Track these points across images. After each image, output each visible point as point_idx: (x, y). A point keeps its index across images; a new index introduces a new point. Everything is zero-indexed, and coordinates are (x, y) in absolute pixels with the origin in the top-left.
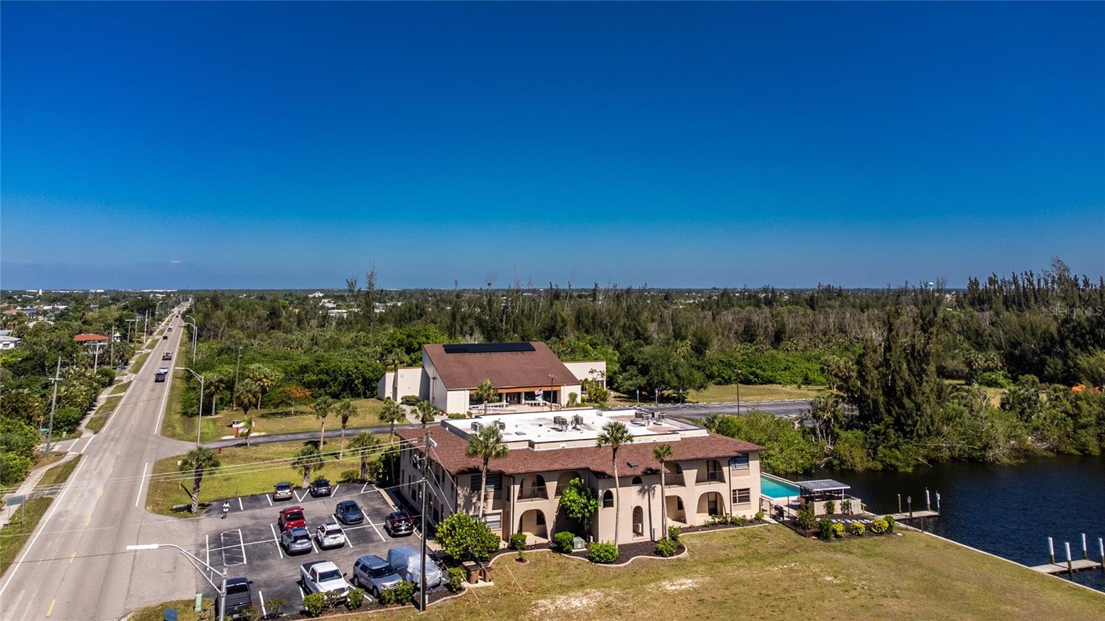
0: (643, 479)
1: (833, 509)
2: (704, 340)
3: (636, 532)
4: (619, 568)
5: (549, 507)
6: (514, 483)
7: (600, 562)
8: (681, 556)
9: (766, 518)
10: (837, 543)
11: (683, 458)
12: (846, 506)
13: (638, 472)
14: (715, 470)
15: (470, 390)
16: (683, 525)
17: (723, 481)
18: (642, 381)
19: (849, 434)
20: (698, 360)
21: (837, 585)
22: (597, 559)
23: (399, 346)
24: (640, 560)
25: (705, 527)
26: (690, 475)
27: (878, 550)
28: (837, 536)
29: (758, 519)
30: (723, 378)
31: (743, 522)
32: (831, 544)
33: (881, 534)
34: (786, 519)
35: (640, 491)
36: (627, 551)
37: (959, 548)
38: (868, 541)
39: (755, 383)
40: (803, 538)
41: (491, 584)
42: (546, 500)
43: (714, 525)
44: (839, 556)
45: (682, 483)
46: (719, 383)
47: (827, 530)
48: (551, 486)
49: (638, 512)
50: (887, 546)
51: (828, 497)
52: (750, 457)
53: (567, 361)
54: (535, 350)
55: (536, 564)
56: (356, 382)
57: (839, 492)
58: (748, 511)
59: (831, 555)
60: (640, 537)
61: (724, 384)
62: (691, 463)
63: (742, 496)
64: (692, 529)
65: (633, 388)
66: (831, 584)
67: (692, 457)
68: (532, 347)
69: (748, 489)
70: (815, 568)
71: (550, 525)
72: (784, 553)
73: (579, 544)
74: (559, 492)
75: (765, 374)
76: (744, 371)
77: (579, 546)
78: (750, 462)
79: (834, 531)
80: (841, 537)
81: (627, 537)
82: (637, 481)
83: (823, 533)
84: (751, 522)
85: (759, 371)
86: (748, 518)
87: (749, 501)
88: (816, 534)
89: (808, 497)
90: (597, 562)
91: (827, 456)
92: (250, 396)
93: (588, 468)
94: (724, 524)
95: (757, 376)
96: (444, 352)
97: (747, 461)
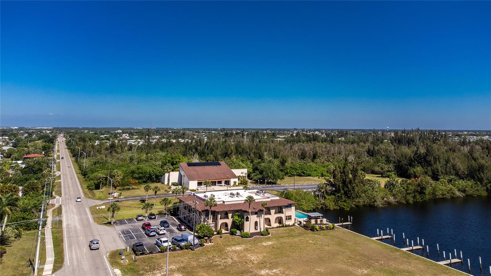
0: (258, 213)
1: (317, 222)
2: (285, 160)
3: (256, 229)
4: (250, 239)
5: (229, 221)
6: (219, 214)
7: (245, 238)
8: (269, 236)
9: (296, 225)
10: (316, 232)
11: (271, 206)
12: (321, 221)
13: (257, 211)
14: (281, 210)
15: (198, 180)
16: (270, 227)
17: (283, 213)
18: (260, 176)
19: (330, 197)
20: (282, 167)
21: (313, 243)
22: (244, 237)
23: (169, 162)
24: (256, 237)
25: (277, 227)
26: (273, 211)
27: (328, 234)
28: (317, 230)
29: (294, 225)
30: (291, 174)
31: (289, 226)
32: (314, 232)
33: (331, 229)
34: (302, 225)
35: (257, 216)
36: (253, 235)
37: (352, 233)
38: (325, 231)
39: (303, 176)
40: (307, 231)
41: (213, 244)
42: (228, 220)
43: (280, 227)
44: (316, 236)
45: (270, 214)
46: (290, 176)
47: (314, 228)
48: (230, 215)
49: (256, 223)
50: (331, 233)
51: (316, 218)
52: (292, 206)
53: (233, 169)
54: (221, 165)
55: (225, 238)
56: (153, 177)
57: (320, 216)
58: (290, 223)
59: (314, 235)
60: (257, 231)
61: (291, 176)
62: (273, 208)
63: (289, 218)
64: (273, 228)
65: (257, 179)
66: (311, 243)
67: (273, 206)
68: (220, 164)
69: (291, 216)
70: (308, 239)
71: (229, 227)
72: (300, 235)
73: (238, 232)
74: (232, 217)
75: (307, 172)
76: (300, 171)
77: (238, 233)
78: (292, 207)
79: (316, 228)
80: (318, 230)
81: (253, 230)
82: (256, 213)
83: (313, 229)
84: (291, 226)
85: (305, 171)
86: (291, 225)
87: (291, 219)
88: (310, 229)
89: (310, 218)
90: (243, 238)
91: (321, 204)
92: (117, 183)
93: (241, 210)
94: (283, 226)
95: (304, 173)
96: (187, 166)
97: (291, 207)
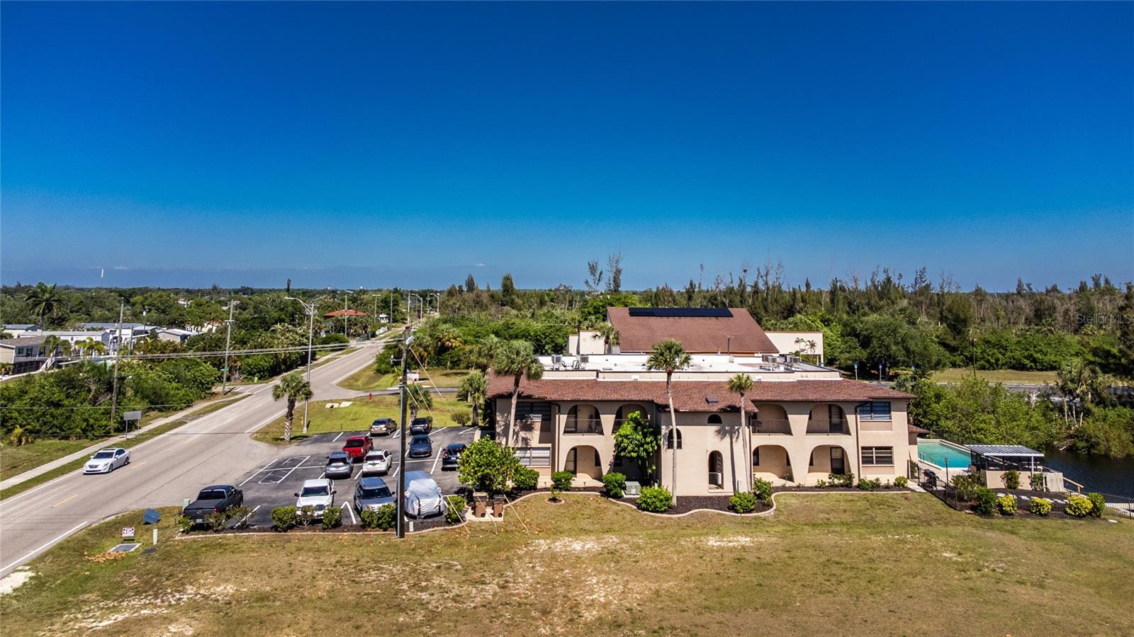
0: (723, 417)
1: (1017, 483)
2: (962, 316)
3: (713, 480)
4: (671, 518)
5: (605, 445)
6: (559, 412)
7: (648, 511)
8: (761, 514)
9: (911, 484)
10: (999, 521)
11: (788, 398)
12: (1037, 480)
13: (715, 408)
14: (841, 418)
16: (789, 484)
17: (848, 433)
18: (863, 354)
19: (1111, 413)
20: (954, 339)
21: (955, 563)
22: (649, 507)
23: (596, 313)
24: (703, 515)
25: (821, 487)
26: (799, 422)
27: (1060, 534)
28: (1004, 513)
29: (899, 485)
30: (988, 361)
31: (875, 486)
32: (987, 520)
33: (1080, 517)
34: (939, 488)
35: (718, 432)
36: (687, 503)
38: (1050, 524)
39: (1031, 369)
40: (952, 511)
41: (501, 519)
42: (601, 436)
43: (832, 487)
44: (989, 534)
45: (788, 432)
46: (983, 368)
47: (987, 502)
48: (608, 420)
49: (715, 460)
50: (1082, 531)
51: (1012, 465)
52: (892, 407)
53: (775, 329)
54: (732, 316)
55: (568, 506)
56: (547, 347)
58: (885, 476)
59: (980, 532)
60: (720, 490)
61: (988, 369)
62: (799, 406)
63: (883, 456)
64: (799, 488)
65: (850, 362)
66: (947, 562)
67: (800, 398)
68: (730, 313)
69: (890, 448)
70: (937, 542)
71: (605, 468)
72: (913, 522)
73: (633, 489)
74: (617, 425)
75: (1046, 359)
76: (1018, 354)
77: (633, 491)
78: (893, 414)
79: (1000, 506)
80: (1011, 515)
81: (698, 486)
82: (714, 419)
83: (983, 506)
84: (887, 487)
85: (1039, 356)
86: (883, 482)
87: (891, 462)
88: (973, 508)
89: (981, 463)
90: (644, 510)
91: (1071, 436)
92: (421, 349)
93: (652, 401)
94: (848, 486)
95: (1034, 361)
96: (629, 315)
97: (889, 412)
